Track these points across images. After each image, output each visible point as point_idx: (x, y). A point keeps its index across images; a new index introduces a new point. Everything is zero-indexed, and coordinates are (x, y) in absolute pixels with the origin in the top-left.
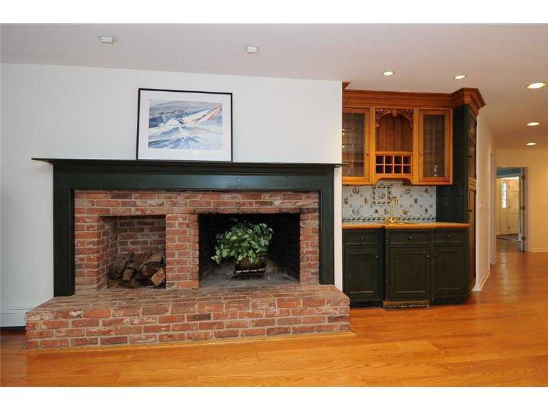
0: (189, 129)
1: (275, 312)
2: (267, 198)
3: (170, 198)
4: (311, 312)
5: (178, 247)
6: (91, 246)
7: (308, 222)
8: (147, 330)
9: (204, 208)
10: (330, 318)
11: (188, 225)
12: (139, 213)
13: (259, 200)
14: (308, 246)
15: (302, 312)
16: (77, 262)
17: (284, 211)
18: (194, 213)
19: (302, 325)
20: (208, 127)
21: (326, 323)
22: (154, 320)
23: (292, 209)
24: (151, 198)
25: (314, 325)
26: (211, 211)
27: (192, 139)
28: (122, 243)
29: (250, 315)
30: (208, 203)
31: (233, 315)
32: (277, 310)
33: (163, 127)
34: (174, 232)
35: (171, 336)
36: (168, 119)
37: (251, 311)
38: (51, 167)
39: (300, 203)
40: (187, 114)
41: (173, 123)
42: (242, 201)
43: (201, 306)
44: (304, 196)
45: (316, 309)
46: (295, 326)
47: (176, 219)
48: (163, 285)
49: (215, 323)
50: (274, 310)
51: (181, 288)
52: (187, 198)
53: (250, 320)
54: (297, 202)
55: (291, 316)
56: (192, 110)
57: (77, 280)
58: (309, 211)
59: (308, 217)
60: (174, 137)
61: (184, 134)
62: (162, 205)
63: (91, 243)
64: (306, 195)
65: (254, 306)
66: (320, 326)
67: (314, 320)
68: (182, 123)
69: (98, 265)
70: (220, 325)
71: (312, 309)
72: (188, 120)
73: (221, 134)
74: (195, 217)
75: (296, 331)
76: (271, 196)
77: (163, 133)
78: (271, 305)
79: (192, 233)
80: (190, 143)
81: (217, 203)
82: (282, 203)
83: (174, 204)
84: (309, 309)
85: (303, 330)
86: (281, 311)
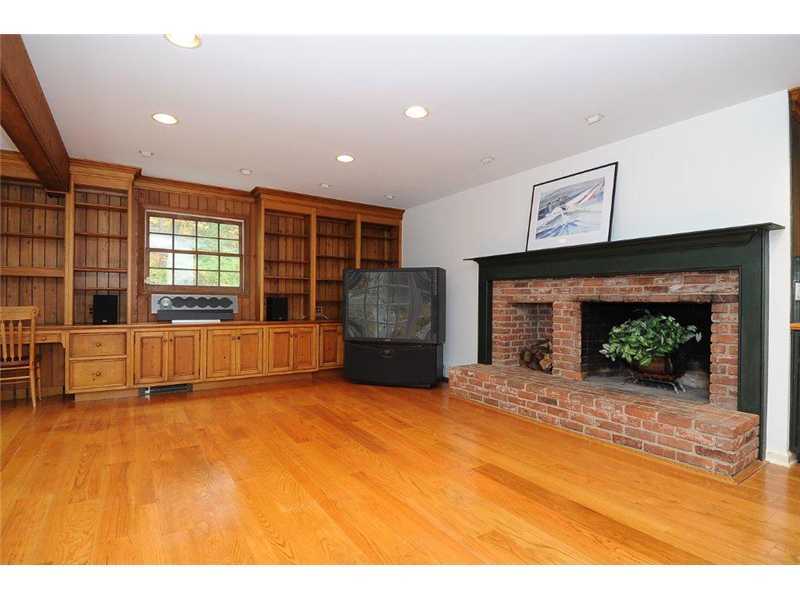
0: (571, 213)
1: (621, 418)
2: (660, 282)
3: (556, 285)
4: (670, 432)
5: (562, 335)
6: (502, 328)
7: (724, 316)
8: (511, 400)
9: (587, 296)
10: (699, 450)
11: (571, 313)
12: (532, 300)
13: (649, 286)
14: (724, 351)
15: (656, 427)
16: (494, 340)
17: (686, 299)
18: (576, 301)
19: (656, 444)
20: (587, 208)
21: (693, 453)
22: (514, 392)
23: (698, 297)
24: (542, 286)
25: (676, 450)
26: (594, 298)
27: (572, 224)
28: (541, 330)
29: (595, 413)
30: (591, 290)
31: (577, 408)
32: (625, 416)
33: (549, 217)
34: (560, 320)
35: (526, 411)
36: (553, 208)
37: (594, 408)
38: (476, 265)
39: (711, 289)
40: (571, 199)
41: (558, 210)
42: (628, 287)
43: (549, 390)
44: (719, 277)
45: (677, 430)
46: (647, 442)
47: (560, 306)
48: (550, 371)
49: (561, 411)
50: (619, 415)
51: (564, 377)
52: (572, 285)
53: (595, 418)
54: (705, 287)
55: (642, 429)
56: (573, 194)
57: (494, 354)
58: (727, 299)
59: (727, 308)
60: (555, 226)
61: (565, 220)
62: (550, 292)
63: (501, 324)
64: (721, 276)
65: (598, 405)
66: (683, 455)
67: (674, 443)
68: (564, 209)
69: (507, 344)
70: (565, 414)
71: (670, 427)
72: (570, 205)
73: (601, 212)
74: (578, 305)
75: (648, 449)
76: (667, 280)
77: (549, 223)
78: (617, 408)
79: (576, 322)
80: (571, 228)
81: (601, 290)
82: (682, 289)
83: (559, 291)
84: (665, 426)
85: (658, 452)
86: (629, 418)
